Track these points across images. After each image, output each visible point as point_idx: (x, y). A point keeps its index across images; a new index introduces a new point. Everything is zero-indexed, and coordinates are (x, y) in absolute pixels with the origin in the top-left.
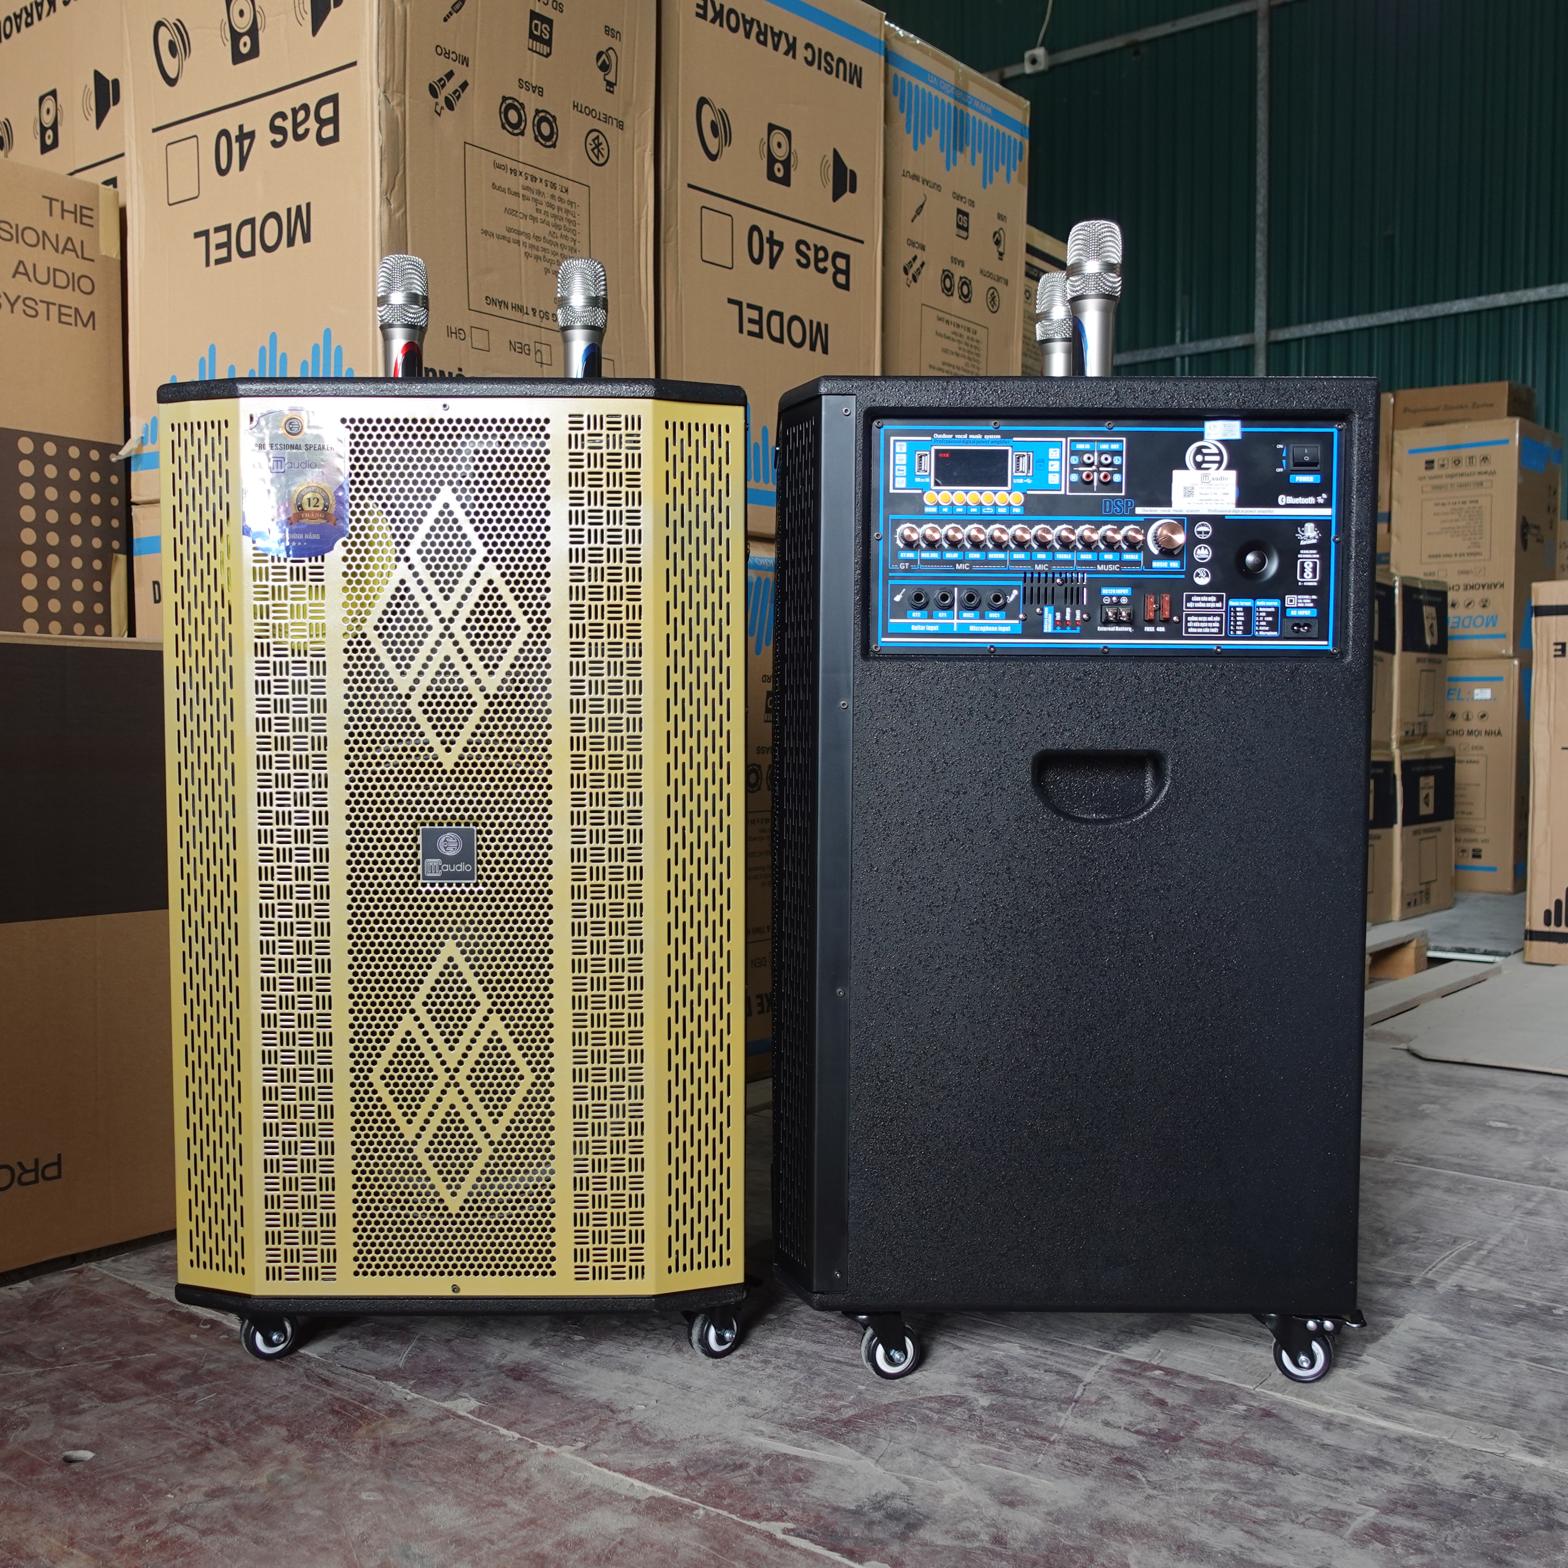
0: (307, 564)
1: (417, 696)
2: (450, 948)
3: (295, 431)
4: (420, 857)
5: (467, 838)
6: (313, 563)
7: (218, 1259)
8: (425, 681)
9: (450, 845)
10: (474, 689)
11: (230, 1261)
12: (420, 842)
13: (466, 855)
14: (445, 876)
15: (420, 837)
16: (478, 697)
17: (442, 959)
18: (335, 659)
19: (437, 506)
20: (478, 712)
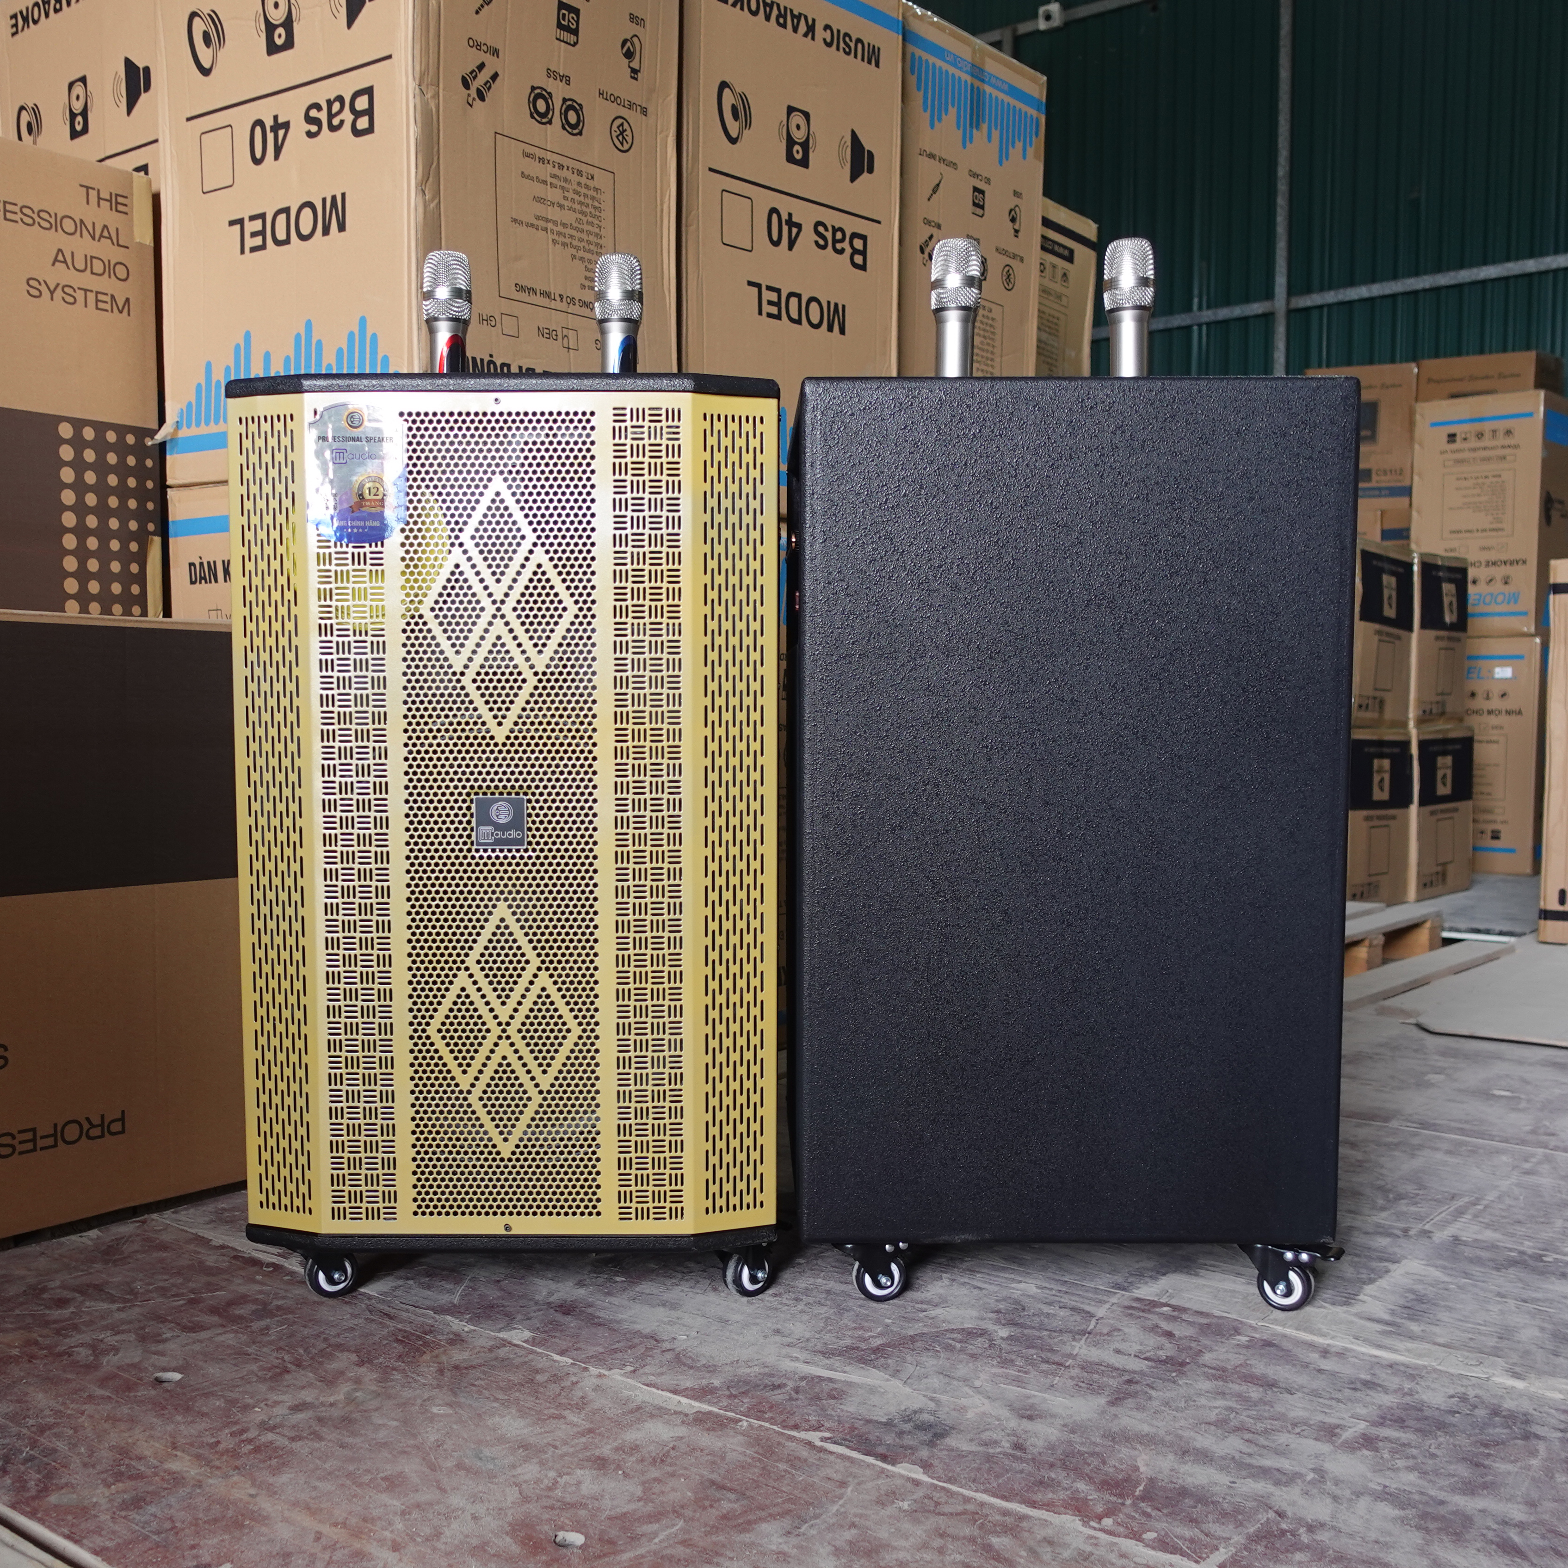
0: (367, 549)
1: (470, 674)
2: (502, 910)
3: (356, 424)
4: (474, 824)
5: (517, 806)
6: (374, 549)
7: (286, 1200)
8: (478, 660)
9: (502, 813)
10: (524, 667)
11: (298, 1202)
12: (473, 810)
13: (516, 823)
14: (498, 842)
15: (473, 806)
16: (528, 674)
17: (494, 920)
18: (394, 639)
19: (489, 494)
20: (528, 688)
